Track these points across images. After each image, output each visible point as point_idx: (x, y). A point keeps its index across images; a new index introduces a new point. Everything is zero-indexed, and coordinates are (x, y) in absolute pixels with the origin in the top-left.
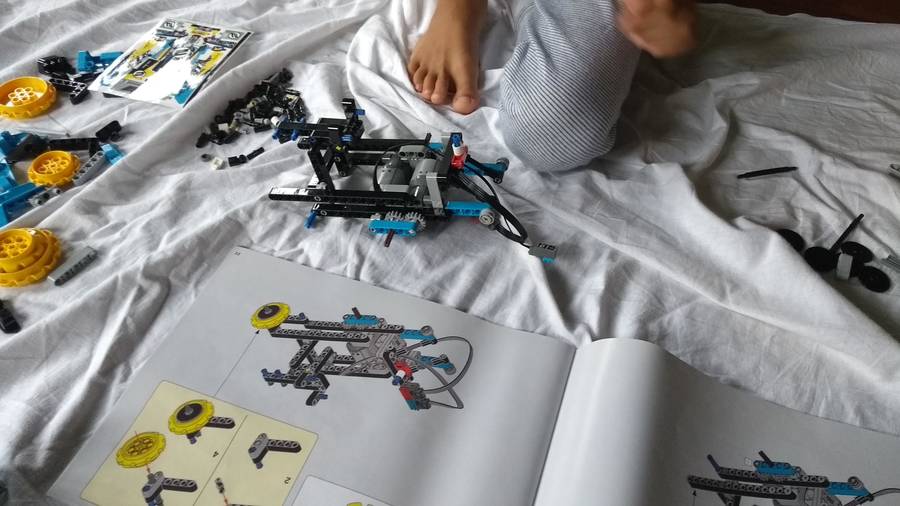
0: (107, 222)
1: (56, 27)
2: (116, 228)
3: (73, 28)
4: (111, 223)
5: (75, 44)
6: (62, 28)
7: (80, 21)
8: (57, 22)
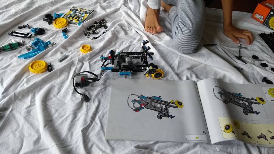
0: (68, 50)
1: (47, 7)
2: (70, 52)
3: (51, 8)
4: (69, 51)
5: (52, 11)
6: (48, 7)
7: (52, 6)
8: (47, 6)
